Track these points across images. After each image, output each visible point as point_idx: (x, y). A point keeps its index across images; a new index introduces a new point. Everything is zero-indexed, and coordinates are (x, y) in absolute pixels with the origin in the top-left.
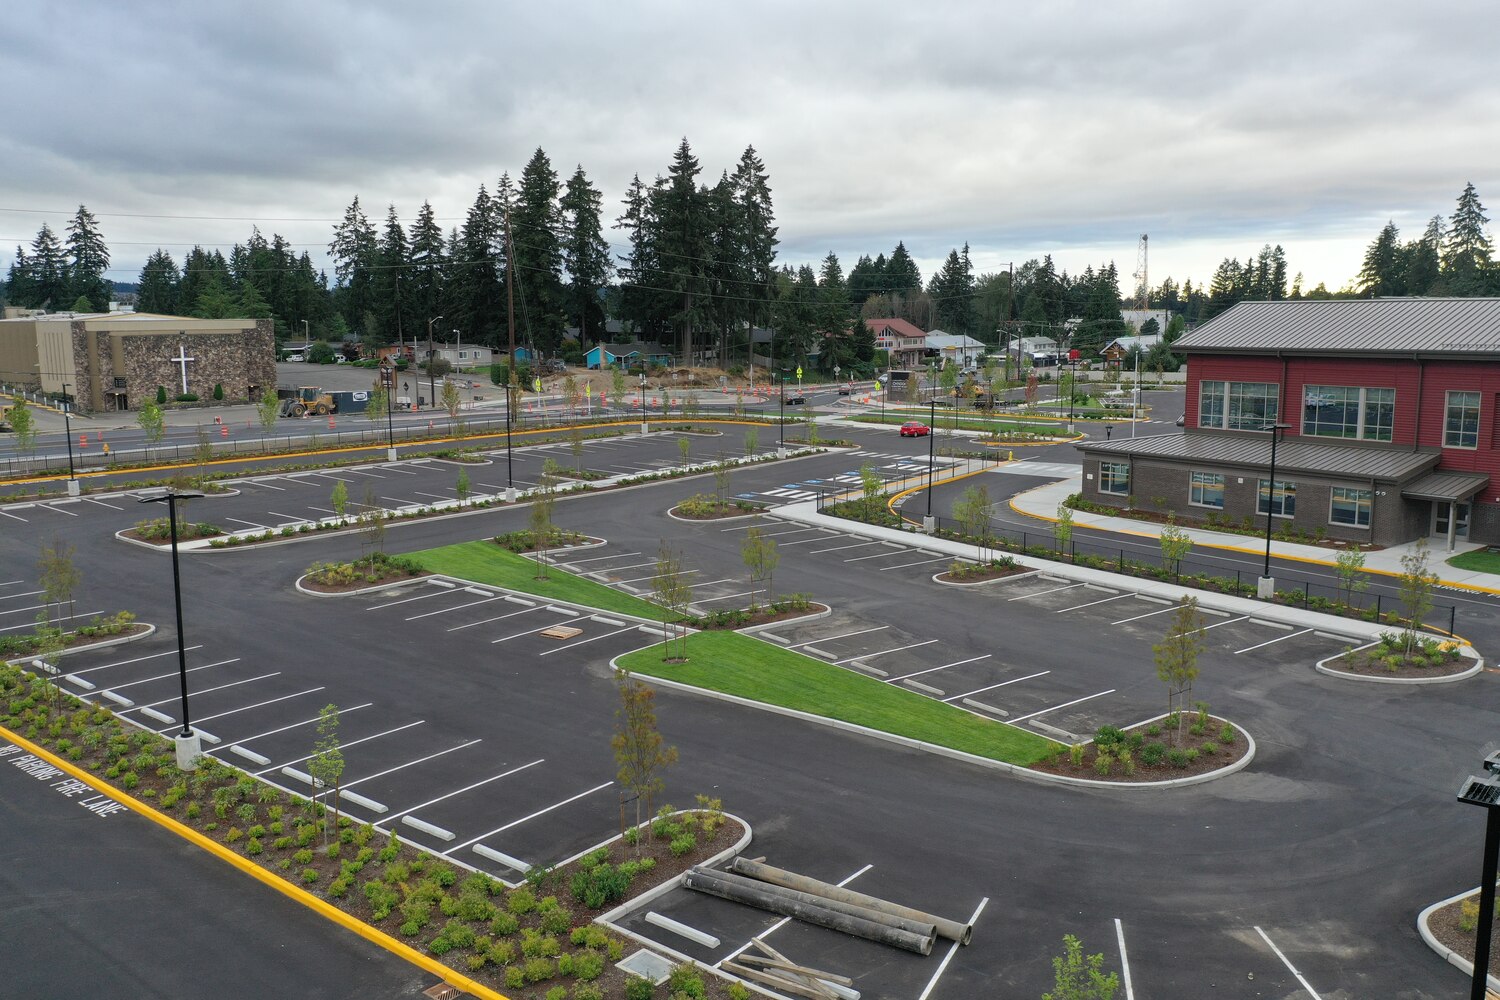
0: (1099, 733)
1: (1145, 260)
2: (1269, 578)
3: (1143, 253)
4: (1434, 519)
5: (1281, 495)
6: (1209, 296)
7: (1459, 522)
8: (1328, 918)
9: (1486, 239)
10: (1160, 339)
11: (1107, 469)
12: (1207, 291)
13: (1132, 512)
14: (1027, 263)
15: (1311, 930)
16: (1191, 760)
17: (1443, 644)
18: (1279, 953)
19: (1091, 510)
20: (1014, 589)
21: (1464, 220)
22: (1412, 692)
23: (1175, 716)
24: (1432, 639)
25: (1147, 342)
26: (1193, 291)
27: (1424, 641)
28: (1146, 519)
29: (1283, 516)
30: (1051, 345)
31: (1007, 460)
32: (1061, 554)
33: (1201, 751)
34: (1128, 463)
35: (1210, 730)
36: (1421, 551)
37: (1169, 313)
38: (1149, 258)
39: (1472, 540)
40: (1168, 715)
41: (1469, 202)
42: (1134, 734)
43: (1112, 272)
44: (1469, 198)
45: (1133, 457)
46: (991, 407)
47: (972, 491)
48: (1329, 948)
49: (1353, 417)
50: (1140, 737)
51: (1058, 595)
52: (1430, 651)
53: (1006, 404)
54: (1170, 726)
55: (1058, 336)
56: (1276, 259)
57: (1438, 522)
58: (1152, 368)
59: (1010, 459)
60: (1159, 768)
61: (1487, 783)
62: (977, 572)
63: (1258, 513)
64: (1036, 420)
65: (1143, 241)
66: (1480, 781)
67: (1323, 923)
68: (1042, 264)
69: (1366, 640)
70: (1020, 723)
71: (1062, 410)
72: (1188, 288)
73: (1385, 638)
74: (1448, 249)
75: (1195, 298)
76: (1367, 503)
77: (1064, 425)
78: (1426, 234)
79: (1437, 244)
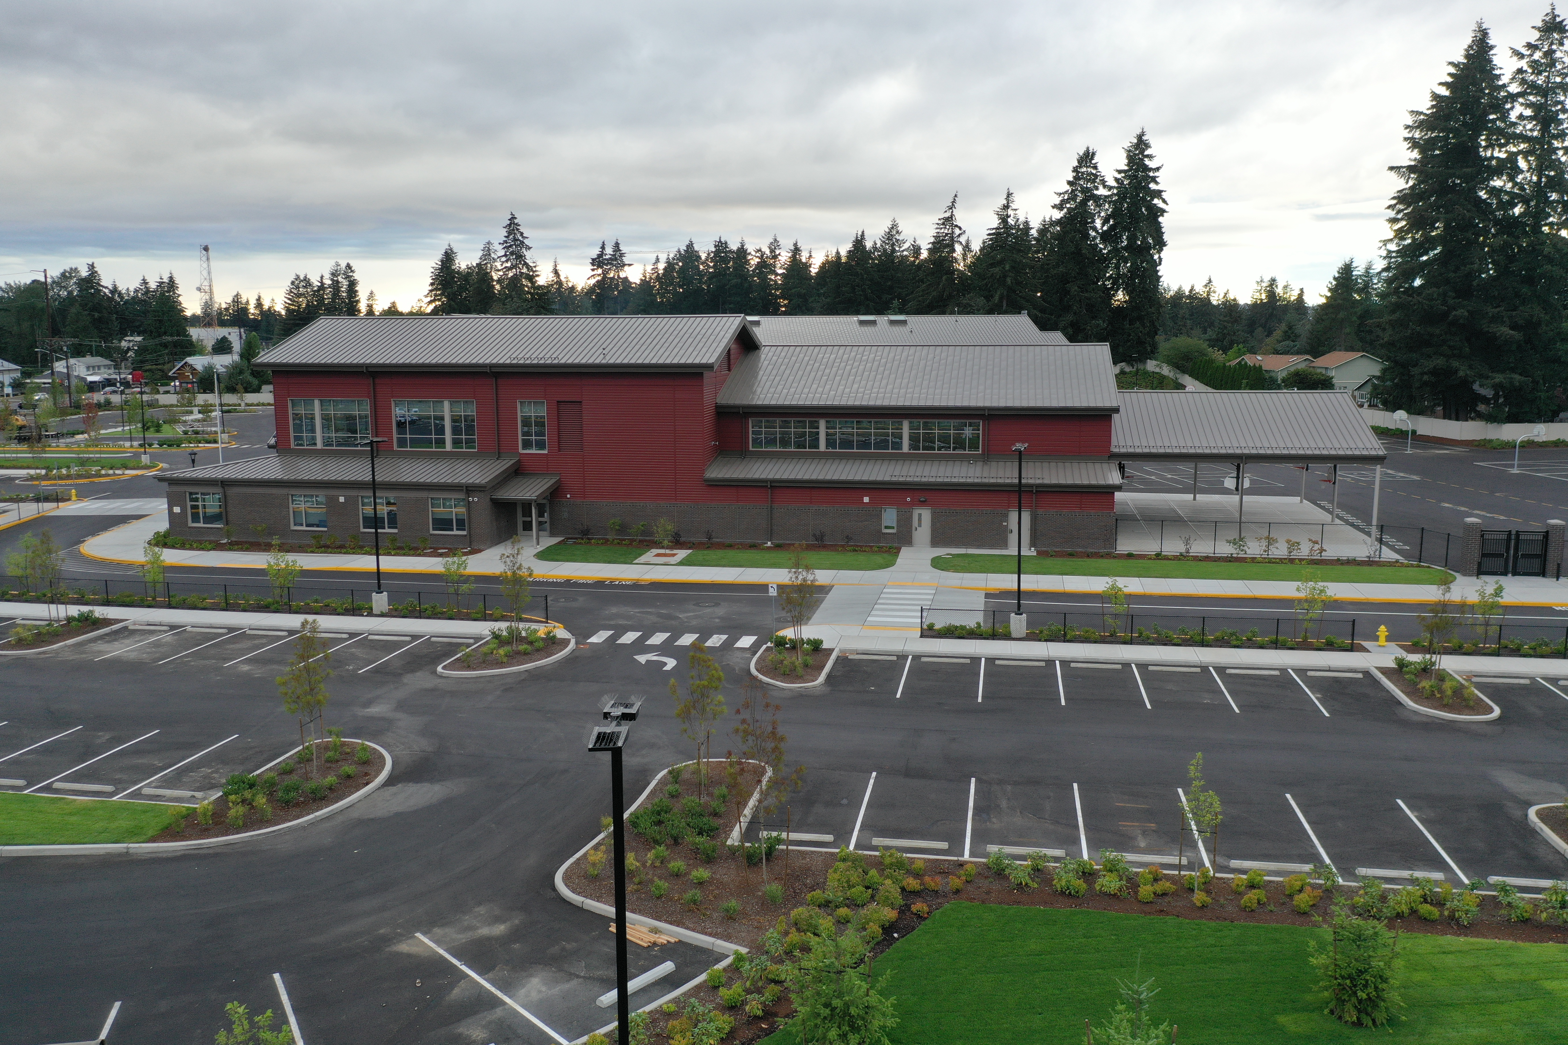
0: (228, 783)
1: (209, 273)
2: (382, 592)
3: (205, 265)
4: (520, 519)
5: (383, 510)
6: (283, 312)
7: (541, 519)
8: (480, 904)
9: (531, 265)
10: (236, 358)
11: (197, 500)
12: (280, 308)
13: (230, 544)
14: (65, 271)
15: (467, 920)
16: (330, 789)
17: (542, 630)
18: (441, 952)
19: (183, 547)
20: (101, 646)
21: (511, 246)
22: (523, 678)
23: (307, 748)
24: (532, 627)
25: (222, 362)
26: (266, 307)
27: (526, 630)
28: (247, 550)
29: (387, 530)
30: (108, 367)
31: (69, 500)
32: (154, 599)
33: (338, 777)
34: (219, 490)
35: (345, 754)
36: (516, 547)
37: (242, 330)
38: (212, 270)
39: (552, 534)
40: (301, 747)
41: (513, 230)
42: (265, 777)
43: (172, 284)
44: (512, 226)
45: (225, 484)
46: (40, 439)
47: (28, 538)
48: (485, 931)
49: (441, 430)
50: (273, 778)
51: (157, 644)
52: (531, 638)
53: (57, 436)
54: (304, 759)
55: (116, 357)
56: (347, 277)
57: (523, 521)
58: (231, 390)
59: (74, 498)
60: (297, 805)
61: (608, 730)
62: (49, 633)
63: (363, 530)
64: (101, 452)
65: (205, 252)
66: (603, 729)
67: (477, 909)
68: (84, 273)
69: (477, 639)
70: (130, 795)
71: (131, 439)
72: (259, 305)
73: (494, 633)
74: (501, 273)
75: (268, 315)
76: (462, 510)
77: (137, 455)
78: (481, 259)
79: (491, 268)
